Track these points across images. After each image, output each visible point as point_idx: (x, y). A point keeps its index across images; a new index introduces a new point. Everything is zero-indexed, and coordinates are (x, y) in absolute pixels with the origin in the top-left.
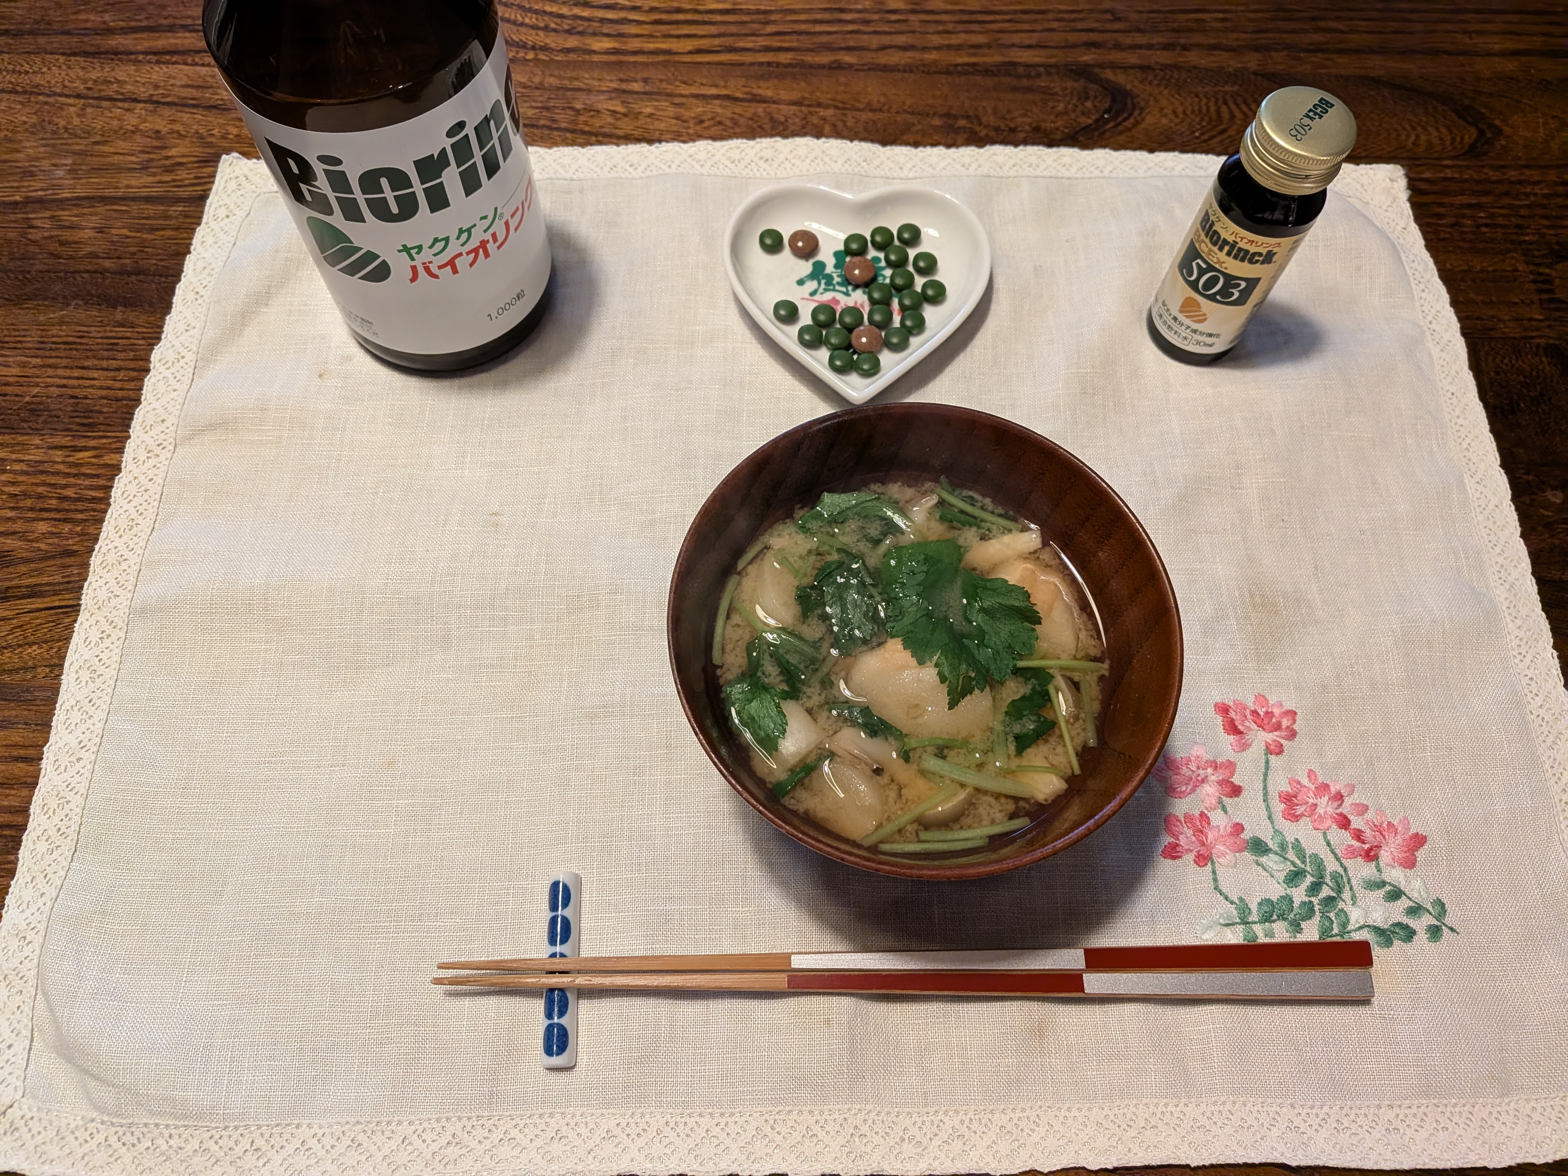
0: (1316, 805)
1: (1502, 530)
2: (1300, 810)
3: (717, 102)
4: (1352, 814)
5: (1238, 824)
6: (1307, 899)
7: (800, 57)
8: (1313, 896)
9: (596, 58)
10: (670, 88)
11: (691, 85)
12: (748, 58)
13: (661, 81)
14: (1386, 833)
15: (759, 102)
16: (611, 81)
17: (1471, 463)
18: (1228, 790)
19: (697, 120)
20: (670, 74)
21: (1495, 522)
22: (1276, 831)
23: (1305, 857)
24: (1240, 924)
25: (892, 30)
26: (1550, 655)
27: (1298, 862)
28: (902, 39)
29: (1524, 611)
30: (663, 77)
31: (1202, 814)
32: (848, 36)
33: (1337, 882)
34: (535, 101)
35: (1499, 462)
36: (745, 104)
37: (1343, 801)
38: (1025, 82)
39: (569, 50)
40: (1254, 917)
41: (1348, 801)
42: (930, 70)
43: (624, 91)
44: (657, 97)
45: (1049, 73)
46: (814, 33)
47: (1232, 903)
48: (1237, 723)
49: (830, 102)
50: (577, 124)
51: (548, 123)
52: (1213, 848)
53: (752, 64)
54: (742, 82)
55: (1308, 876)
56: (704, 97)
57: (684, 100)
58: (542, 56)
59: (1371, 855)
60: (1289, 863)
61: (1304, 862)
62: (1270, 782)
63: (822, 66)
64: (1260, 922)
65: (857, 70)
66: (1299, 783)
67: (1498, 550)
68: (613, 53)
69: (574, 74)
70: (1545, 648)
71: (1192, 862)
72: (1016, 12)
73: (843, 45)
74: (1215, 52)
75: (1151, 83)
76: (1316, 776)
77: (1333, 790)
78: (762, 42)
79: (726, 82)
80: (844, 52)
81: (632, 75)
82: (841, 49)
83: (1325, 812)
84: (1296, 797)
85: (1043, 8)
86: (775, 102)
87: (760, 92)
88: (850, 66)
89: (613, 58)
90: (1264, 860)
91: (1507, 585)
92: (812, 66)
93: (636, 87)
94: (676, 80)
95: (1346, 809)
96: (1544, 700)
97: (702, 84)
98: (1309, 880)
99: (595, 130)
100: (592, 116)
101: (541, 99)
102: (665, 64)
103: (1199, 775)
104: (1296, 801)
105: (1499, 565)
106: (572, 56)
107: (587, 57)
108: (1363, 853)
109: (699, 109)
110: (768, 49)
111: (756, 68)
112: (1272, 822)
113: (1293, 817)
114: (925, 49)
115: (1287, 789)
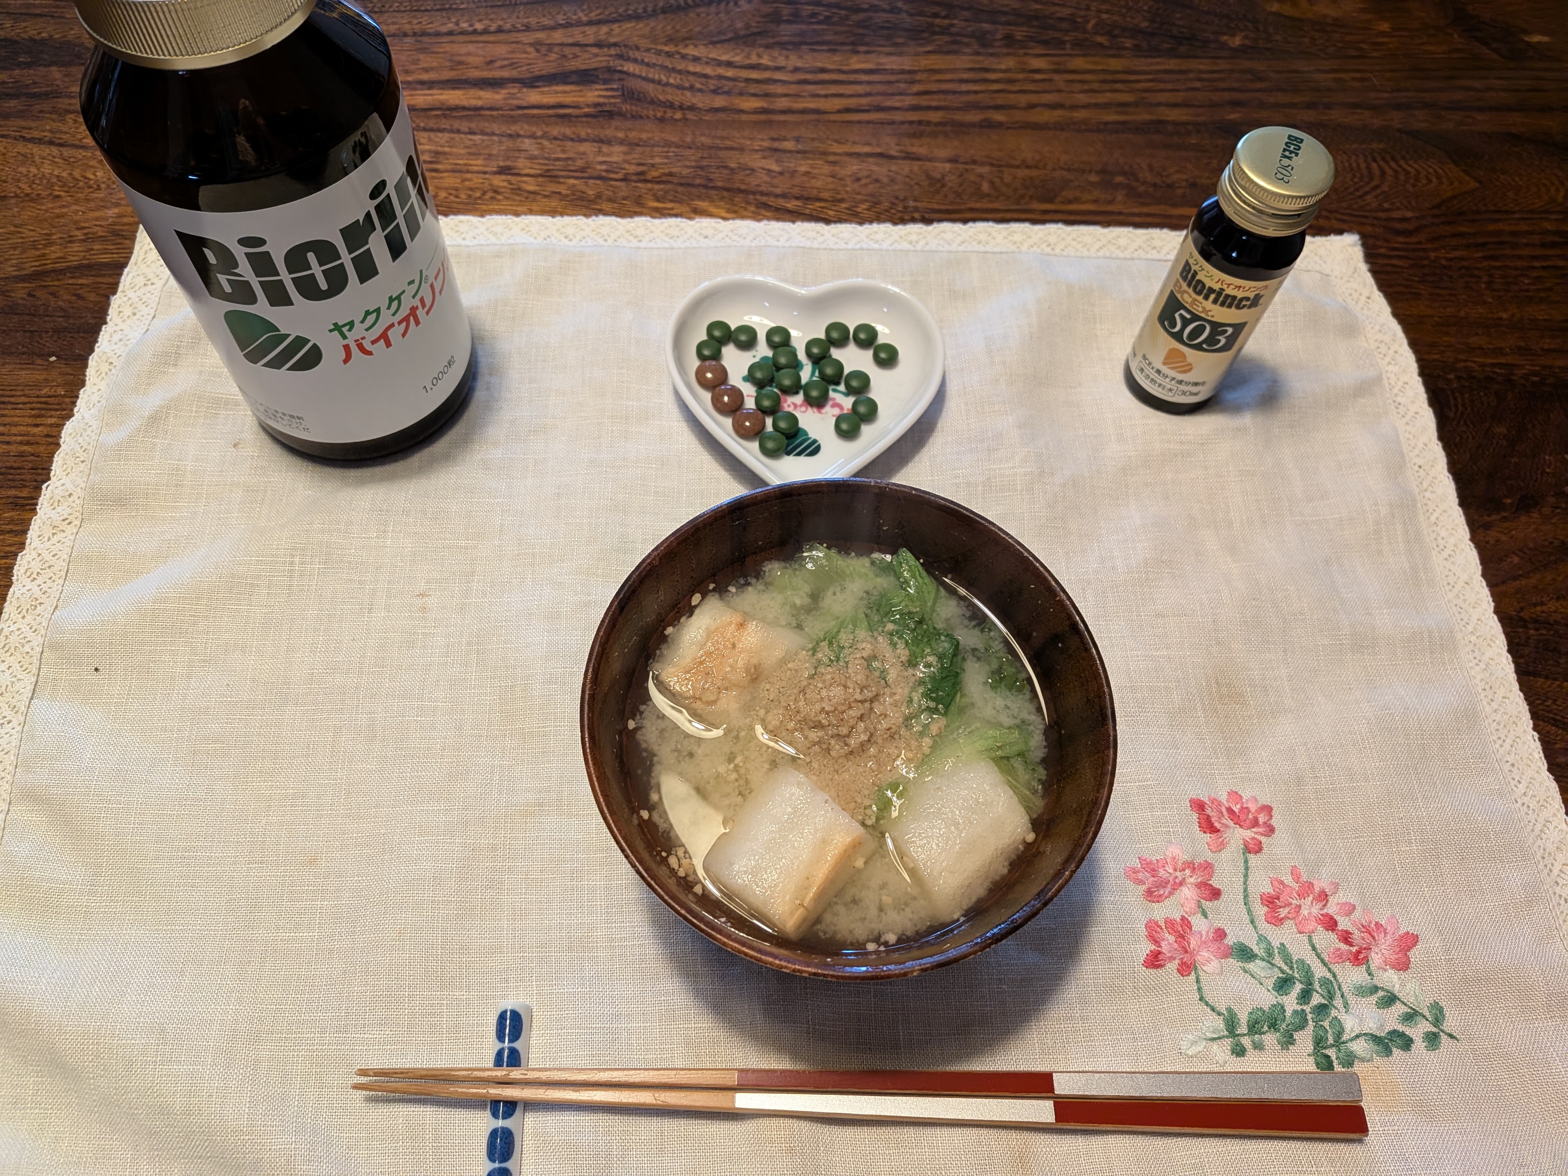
0: (1300, 907)
2: (1283, 912)
3: (871, 160)
4: (1338, 914)
5: (1220, 929)
6: (1298, 1007)
7: (949, 116)
8: (1305, 1004)
9: (745, 117)
10: (821, 146)
11: (844, 143)
12: (896, 117)
13: (813, 139)
14: (1375, 934)
15: (913, 160)
16: (763, 140)
18: (1207, 893)
19: (853, 178)
20: (821, 133)
22: (1260, 936)
23: (1292, 963)
24: (1228, 1037)
25: (1038, 89)
26: (1530, 738)
27: (1285, 968)
28: (1048, 98)
29: (1502, 692)
30: (814, 136)
31: (1183, 919)
32: (994, 95)
33: (1327, 988)
34: (689, 160)
36: (900, 162)
37: (1328, 901)
39: (717, 110)
40: (1242, 1029)
41: (1333, 901)
42: (1081, 128)
43: (777, 150)
44: (812, 156)
46: (961, 93)
47: (1219, 1013)
48: (1213, 821)
49: (985, 159)
50: (733, 183)
51: (704, 182)
52: (1196, 955)
55: (1298, 983)
56: (858, 154)
57: (837, 158)
59: (1360, 958)
60: (1276, 970)
61: (1291, 968)
62: (1250, 884)
63: (973, 125)
64: (1249, 1034)
65: (1009, 128)
66: (1282, 883)
67: (1471, 628)
68: (761, 113)
69: (725, 133)
70: (1526, 731)
71: (1175, 971)
73: (992, 104)
76: (1299, 875)
77: (1317, 889)
78: (910, 101)
79: (878, 139)
80: (992, 111)
81: (783, 133)
82: (990, 108)
83: (1310, 914)
84: (1278, 899)
86: (930, 160)
87: (914, 149)
88: (1000, 125)
89: (762, 117)
90: (1250, 966)
91: (1483, 665)
92: (962, 125)
93: (789, 145)
94: (828, 139)
95: (1331, 909)
97: (854, 142)
98: (1299, 987)
100: (747, 175)
101: (693, 158)
102: (816, 123)
103: (1176, 878)
104: (1279, 904)
106: (722, 116)
107: (736, 116)
108: (1351, 957)
109: (855, 167)
110: (917, 108)
111: (906, 126)
112: (1255, 928)
113: (1277, 921)
114: (1074, 107)
115: (1269, 889)
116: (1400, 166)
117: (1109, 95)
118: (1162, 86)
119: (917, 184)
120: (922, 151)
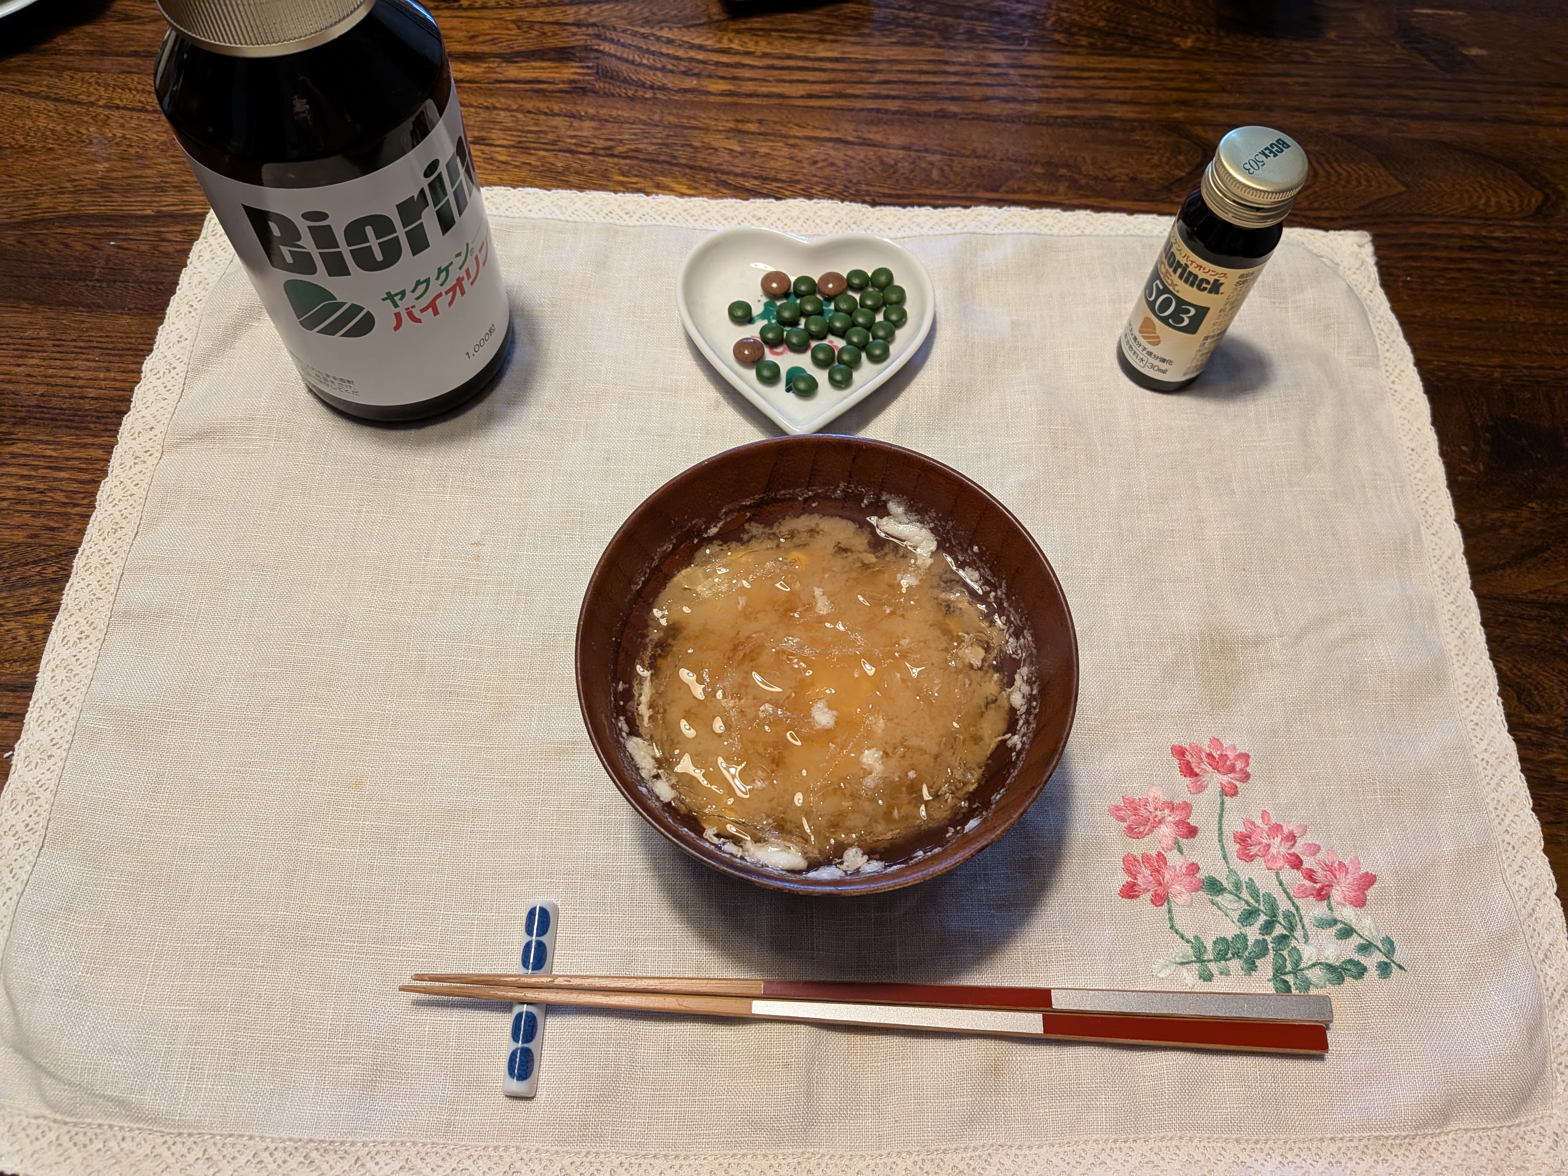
0: (1269, 845)
1: (1454, 581)
2: (1254, 850)
3: (830, 144)
4: (1304, 854)
5: (1193, 864)
6: (1260, 937)
7: (906, 105)
8: (1267, 934)
9: (712, 99)
10: (784, 130)
11: (804, 127)
12: (858, 104)
13: (775, 123)
14: (1337, 873)
15: (869, 145)
16: (728, 121)
17: (1428, 516)
18: (1185, 830)
19: (811, 161)
20: (784, 117)
21: (1448, 573)
22: (1230, 871)
23: (1258, 896)
24: (1196, 962)
25: (994, 82)
26: (1495, 702)
27: (1252, 901)
28: (1004, 92)
29: (1473, 658)
30: (777, 119)
31: (1159, 854)
32: (952, 87)
33: (1289, 920)
34: (656, 138)
35: (1453, 517)
36: (856, 147)
37: (1295, 841)
38: (1121, 136)
39: (686, 91)
40: (1209, 955)
41: (1300, 842)
42: (1031, 121)
43: (740, 131)
44: (772, 138)
45: (1143, 128)
46: (920, 83)
47: (1188, 941)
48: (1193, 765)
49: (937, 148)
50: (696, 161)
51: (668, 159)
52: (1169, 887)
53: (862, 110)
54: (853, 126)
55: (1262, 915)
56: (817, 139)
57: (797, 141)
58: (660, 95)
59: (1322, 894)
60: (1243, 902)
61: (1257, 901)
62: (1225, 822)
63: (929, 115)
64: (1215, 960)
65: (961, 119)
66: (1253, 823)
67: (1451, 598)
68: (727, 95)
69: (692, 113)
70: (1491, 695)
71: (1149, 902)
72: (1110, 70)
73: (948, 95)
74: (1297, 114)
76: (1269, 817)
77: (1286, 831)
78: (871, 89)
79: (837, 125)
80: (948, 102)
81: (747, 116)
82: (946, 98)
83: (1278, 853)
84: (1250, 837)
85: (1135, 67)
86: (884, 147)
87: (870, 136)
88: (955, 115)
89: (728, 100)
90: (1219, 899)
91: (1458, 633)
92: (918, 114)
93: (752, 127)
94: (789, 122)
95: (1298, 849)
96: (1489, 744)
97: (814, 127)
98: (1262, 918)
99: (713, 167)
100: (710, 154)
101: (660, 135)
102: (780, 107)
103: (1156, 816)
104: (1250, 842)
105: (1450, 613)
106: (690, 96)
107: (703, 98)
108: (1314, 892)
109: (813, 151)
110: (876, 97)
111: (865, 113)
112: (1227, 862)
113: (1247, 857)
114: (1026, 101)
115: (1241, 829)
116: (1333, 168)
117: (1061, 90)
118: (1113, 83)
119: (871, 169)
120: (879, 138)
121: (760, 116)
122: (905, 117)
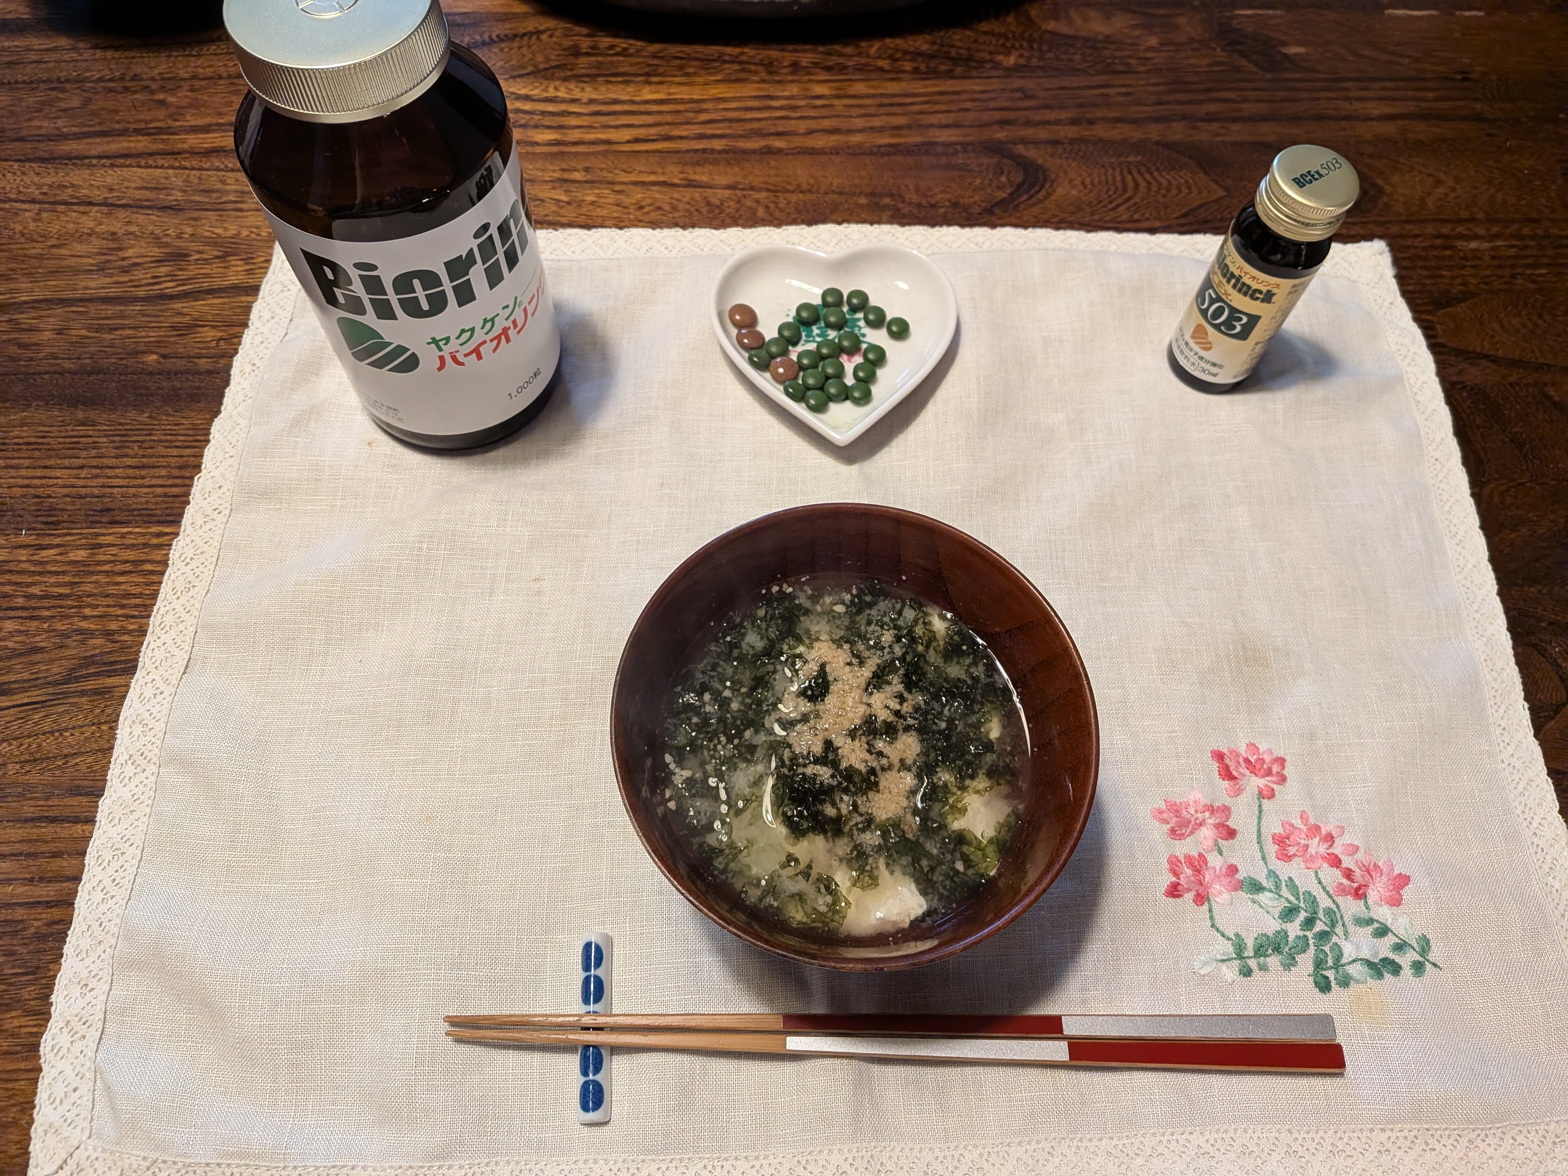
7: (732, 143)
9: (538, 150)
10: (610, 176)
11: (630, 172)
12: (683, 145)
16: (554, 171)
20: (610, 163)
25: (818, 115)
28: (828, 124)
30: (604, 166)
32: (777, 122)
38: (944, 160)
42: (855, 152)
43: (567, 181)
45: (966, 151)
46: (745, 120)
53: (688, 151)
54: (678, 169)
56: (645, 182)
57: (624, 187)
63: (754, 152)
65: (787, 154)
68: (554, 145)
72: (931, 93)
73: (773, 131)
74: (1119, 125)
75: (1060, 157)
78: (696, 130)
79: (662, 168)
80: (774, 137)
81: (574, 164)
82: (771, 134)
87: (696, 177)
88: (780, 150)
89: (555, 149)
92: (744, 152)
97: (641, 172)
102: (605, 153)
111: (691, 154)
114: (849, 132)
121: (587, 165)
122: (730, 155)
